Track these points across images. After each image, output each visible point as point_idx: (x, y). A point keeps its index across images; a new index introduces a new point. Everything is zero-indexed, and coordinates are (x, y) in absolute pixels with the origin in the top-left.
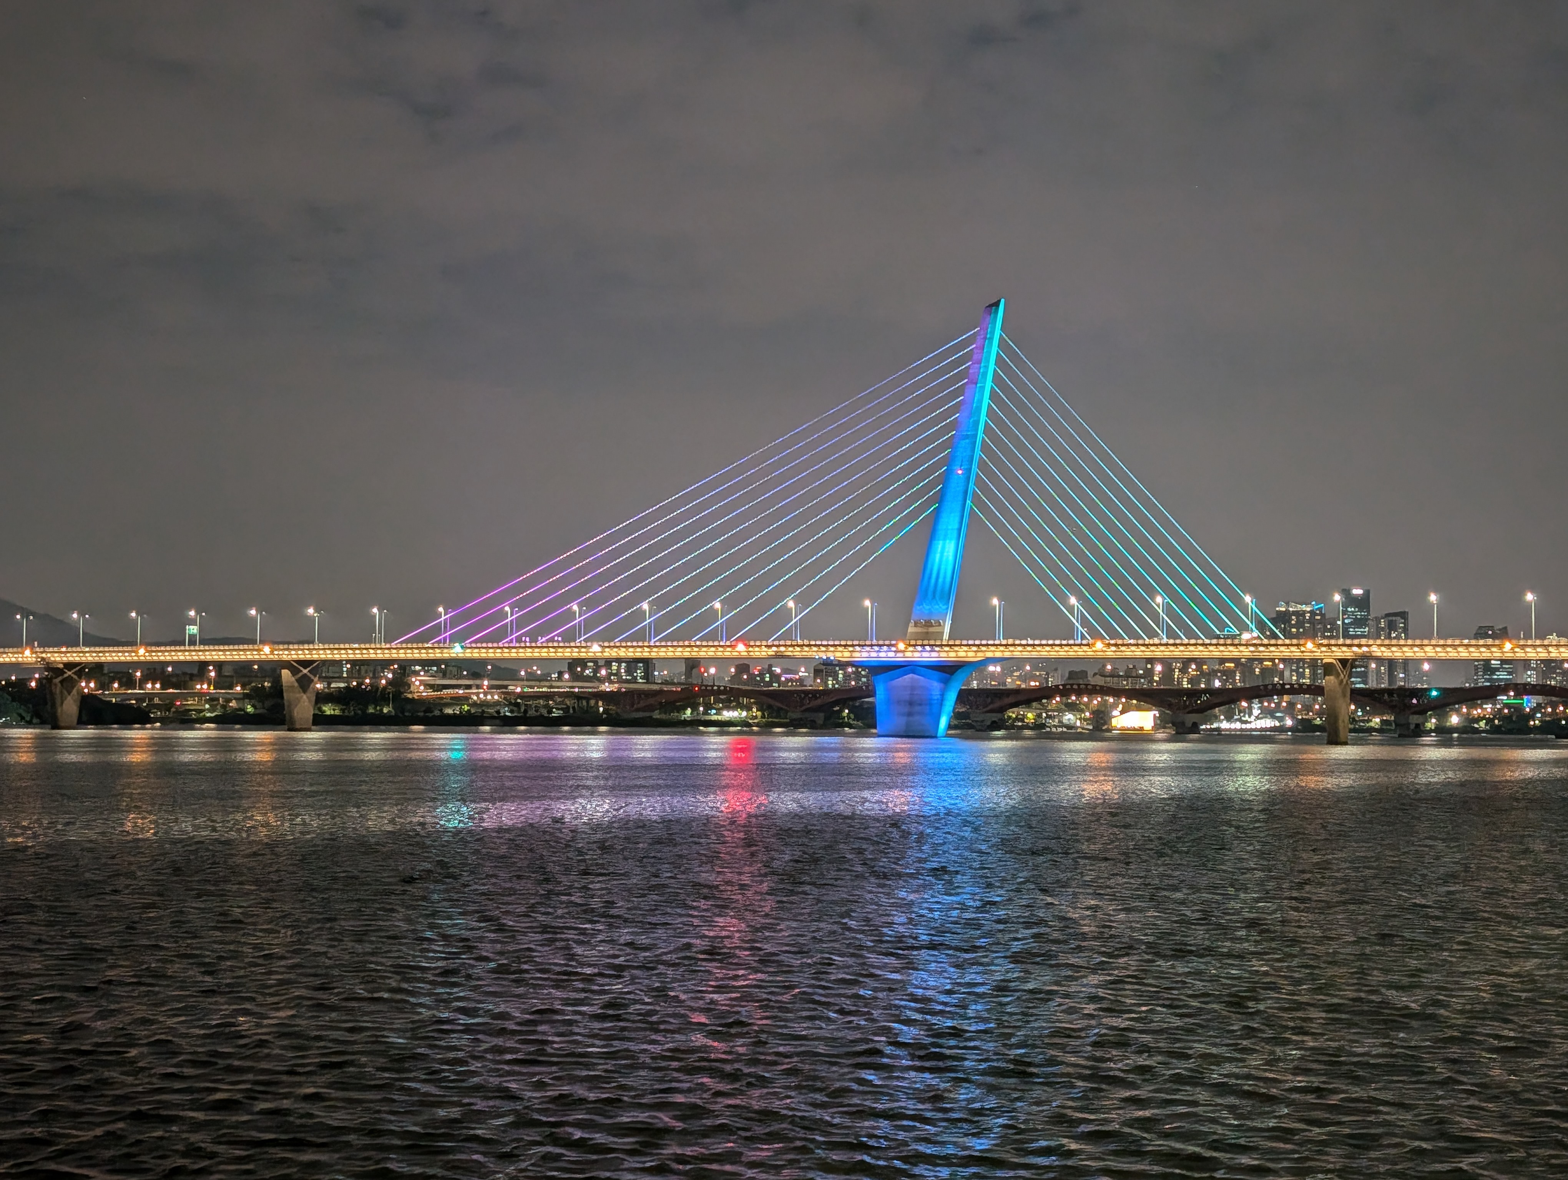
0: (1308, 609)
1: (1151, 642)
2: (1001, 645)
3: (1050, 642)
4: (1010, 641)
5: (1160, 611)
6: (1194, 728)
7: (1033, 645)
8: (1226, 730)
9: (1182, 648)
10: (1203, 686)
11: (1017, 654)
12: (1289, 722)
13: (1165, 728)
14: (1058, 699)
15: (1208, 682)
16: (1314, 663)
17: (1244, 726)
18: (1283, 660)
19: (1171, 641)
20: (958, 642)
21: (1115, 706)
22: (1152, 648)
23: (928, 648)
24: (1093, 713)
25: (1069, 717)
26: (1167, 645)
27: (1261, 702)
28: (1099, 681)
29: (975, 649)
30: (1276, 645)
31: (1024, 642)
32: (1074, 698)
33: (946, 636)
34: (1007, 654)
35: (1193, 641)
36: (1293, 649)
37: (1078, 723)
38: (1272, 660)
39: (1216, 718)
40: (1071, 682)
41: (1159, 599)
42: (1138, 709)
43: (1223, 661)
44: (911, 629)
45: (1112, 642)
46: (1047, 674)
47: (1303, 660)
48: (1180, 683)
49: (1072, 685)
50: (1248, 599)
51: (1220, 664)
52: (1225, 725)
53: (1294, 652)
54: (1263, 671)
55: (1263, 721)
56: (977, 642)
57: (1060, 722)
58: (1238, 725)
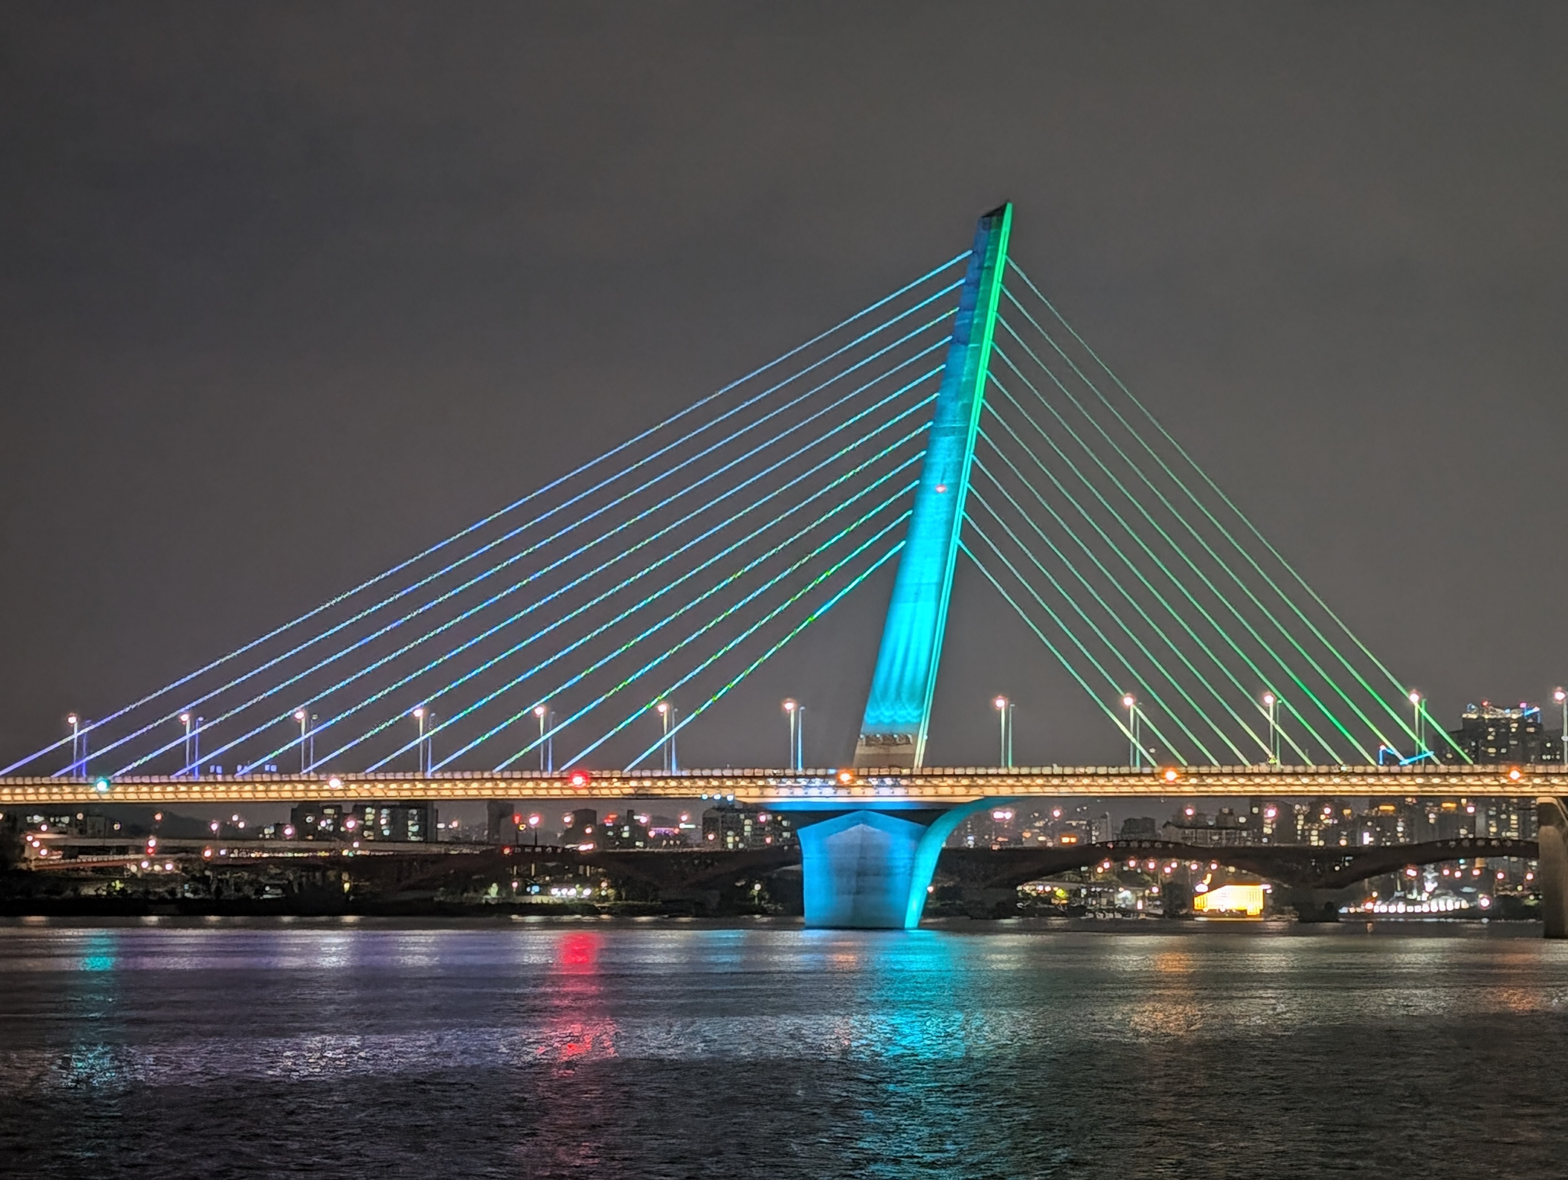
0: (1515, 716)
1: (1256, 769)
2: (1009, 775)
3: (1090, 770)
4: (1025, 771)
5: (1270, 719)
6: (1330, 914)
7: (1063, 776)
8: (1380, 914)
9: (1305, 780)
10: (1343, 843)
11: (1036, 791)
12: (1485, 902)
13: (1282, 912)
14: (1107, 865)
15: (1353, 837)
16: (1524, 804)
17: (1410, 909)
18: (1474, 799)
19: (1289, 769)
20: (938, 771)
21: (1199, 877)
22: (1258, 780)
23: (888, 781)
24: (1164, 887)
25: (1124, 896)
26: (1281, 774)
27: (1438, 870)
28: (1175, 835)
29: (965, 782)
30: (1459, 774)
31: (1047, 770)
32: (1132, 863)
33: (918, 761)
34: (1020, 791)
35: (1324, 769)
36: (1487, 780)
37: (1140, 906)
38: (1457, 799)
39: (1365, 896)
40: (1125, 837)
41: (1269, 700)
42: (1239, 880)
43: (1375, 801)
44: (861, 750)
45: (1193, 769)
46: (1089, 824)
47: (1506, 799)
48: (1306, 838)
49: (1128, 842)
50: (1414, 698)
51: (1371, 807)
52: (1380, 908)
53: (1490, 786)
54: (1443, 817)
55: (1441, 902)
56: (970, 771)
57: (1111, 903)
58: (1401, 908)
